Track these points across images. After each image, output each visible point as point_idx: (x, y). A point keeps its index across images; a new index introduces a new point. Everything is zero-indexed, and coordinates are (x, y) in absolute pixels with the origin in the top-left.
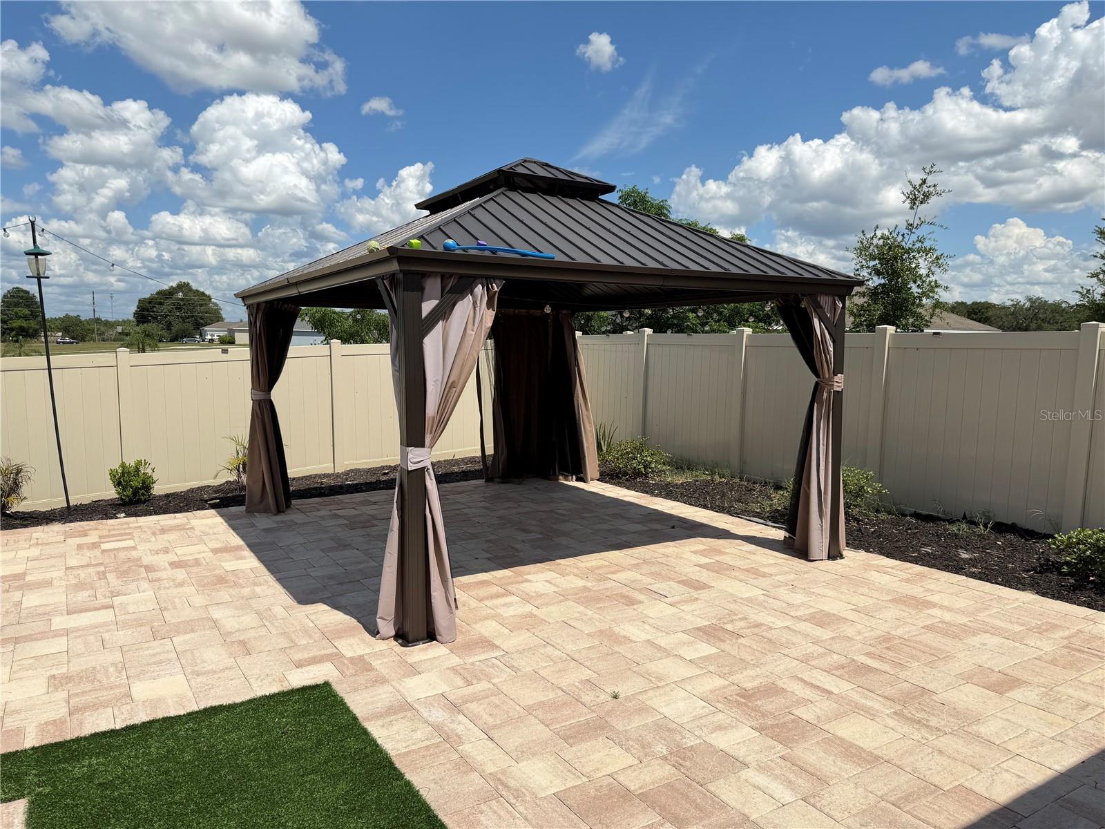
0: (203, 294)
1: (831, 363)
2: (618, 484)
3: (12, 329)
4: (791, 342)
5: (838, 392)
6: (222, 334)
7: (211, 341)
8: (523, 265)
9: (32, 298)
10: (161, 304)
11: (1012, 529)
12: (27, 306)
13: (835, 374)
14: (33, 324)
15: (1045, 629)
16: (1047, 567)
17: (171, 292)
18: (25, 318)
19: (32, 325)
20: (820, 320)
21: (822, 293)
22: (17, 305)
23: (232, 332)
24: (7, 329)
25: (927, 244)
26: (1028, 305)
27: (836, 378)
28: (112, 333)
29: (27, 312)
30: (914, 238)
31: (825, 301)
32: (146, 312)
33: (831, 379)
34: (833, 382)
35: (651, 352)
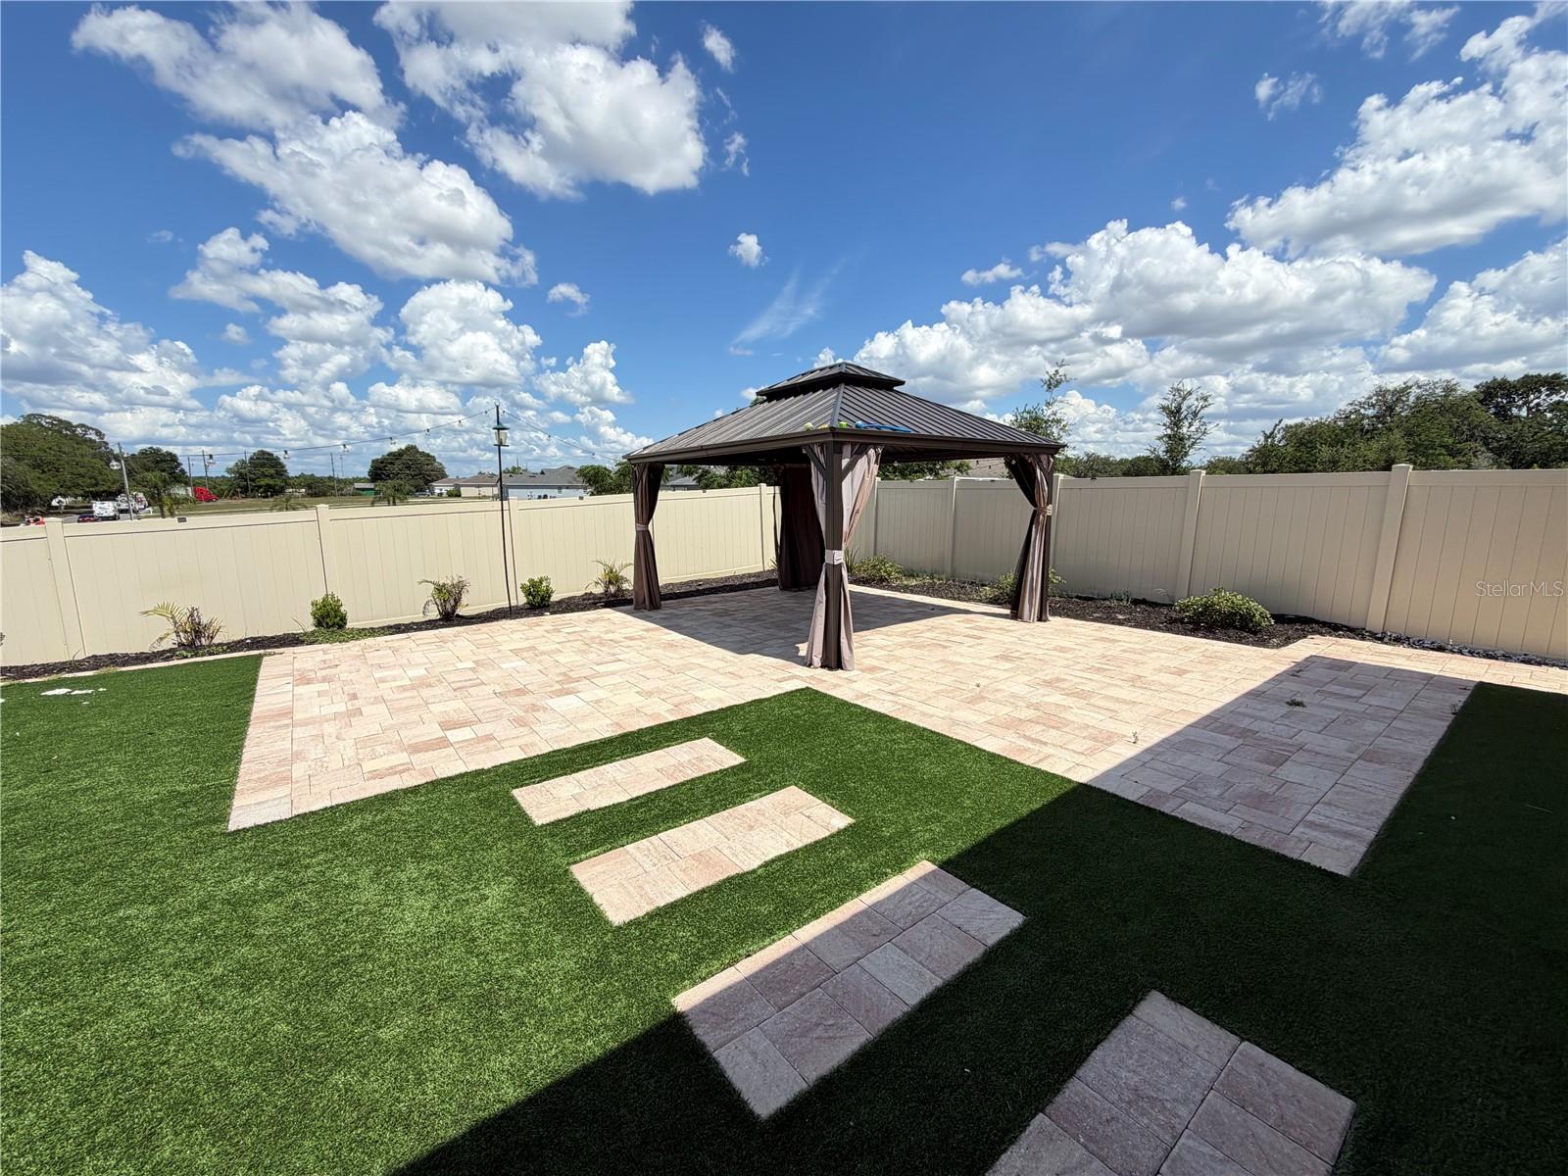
0: (428, 455)
1: (1045, 498)
2: (871, 586)
3: (260, 487)
4: (1017, 486)
5: (1050, 516)
6: (449, 489)
7: (440, 495)
8: (895, 436)
9: (275, 460)
10: (392, 463)
11: (1144, 602)
12: (273, 467)
13: (1048, 505)
14: (279, 482)
15: (1187, 649)
16: (1172, 621)
17: (399, 455)
18: (271, 476)
19: (276, 483)
20: (1040, 468)
22: (263, 465)
23: (458, 487)
24: (257, 487)
25: (1058, 416)
26: (1085, 459)
27: (1048, 507)
28: (350, 489)
29: (272, 471)
30: (1049, 412)
31: (1044, 458)
32: (380, 471)
33: (1045, 508)
34: (1046, 510)
35: (880, 496)
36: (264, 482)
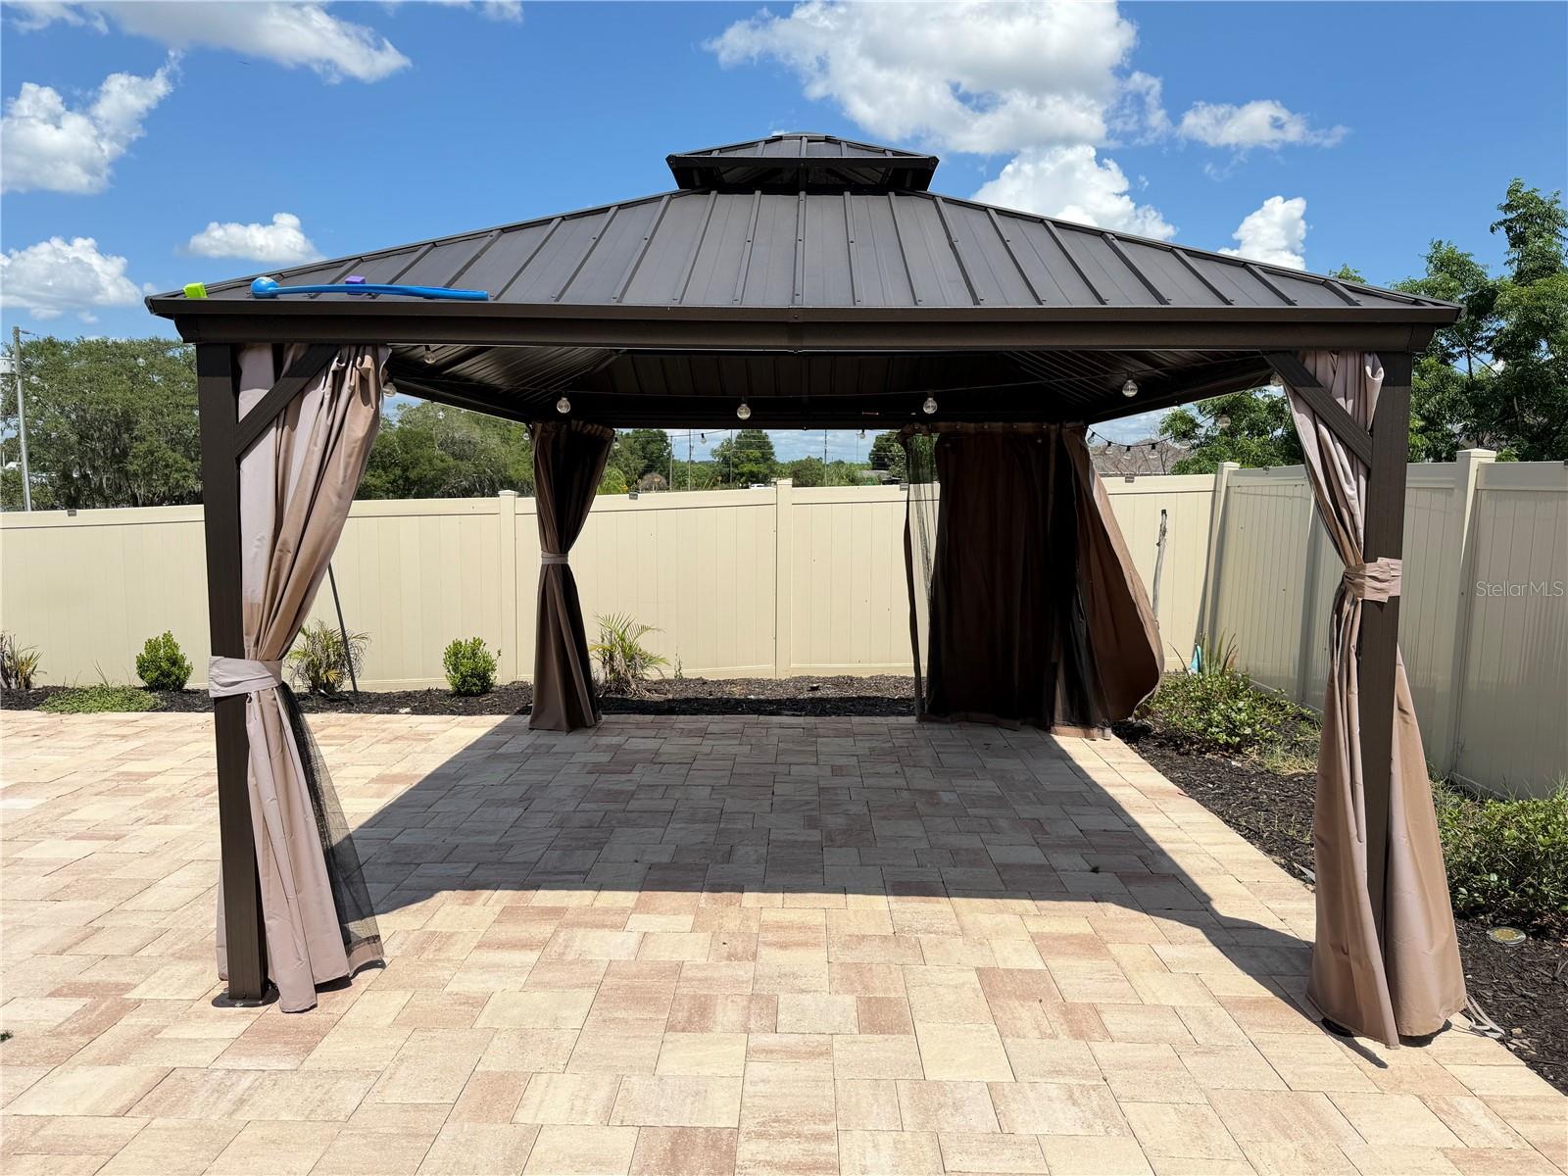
1: (1355, 529)
3: (742, 474)
5: (1379, 604)
9: (764, 438)
12: (759, 447)
13: (1369, 557)
14: (763, 468)
18: (757, 461)
19: (762, 470)
20: (1316, 417)
21: (1317, 350)
22: (749, 446)
24: (739, 474)
27: (1371, 569)
29: (757, 453)
31: (1330, 369)
34: (1363, 577)
36: (747, 468)
